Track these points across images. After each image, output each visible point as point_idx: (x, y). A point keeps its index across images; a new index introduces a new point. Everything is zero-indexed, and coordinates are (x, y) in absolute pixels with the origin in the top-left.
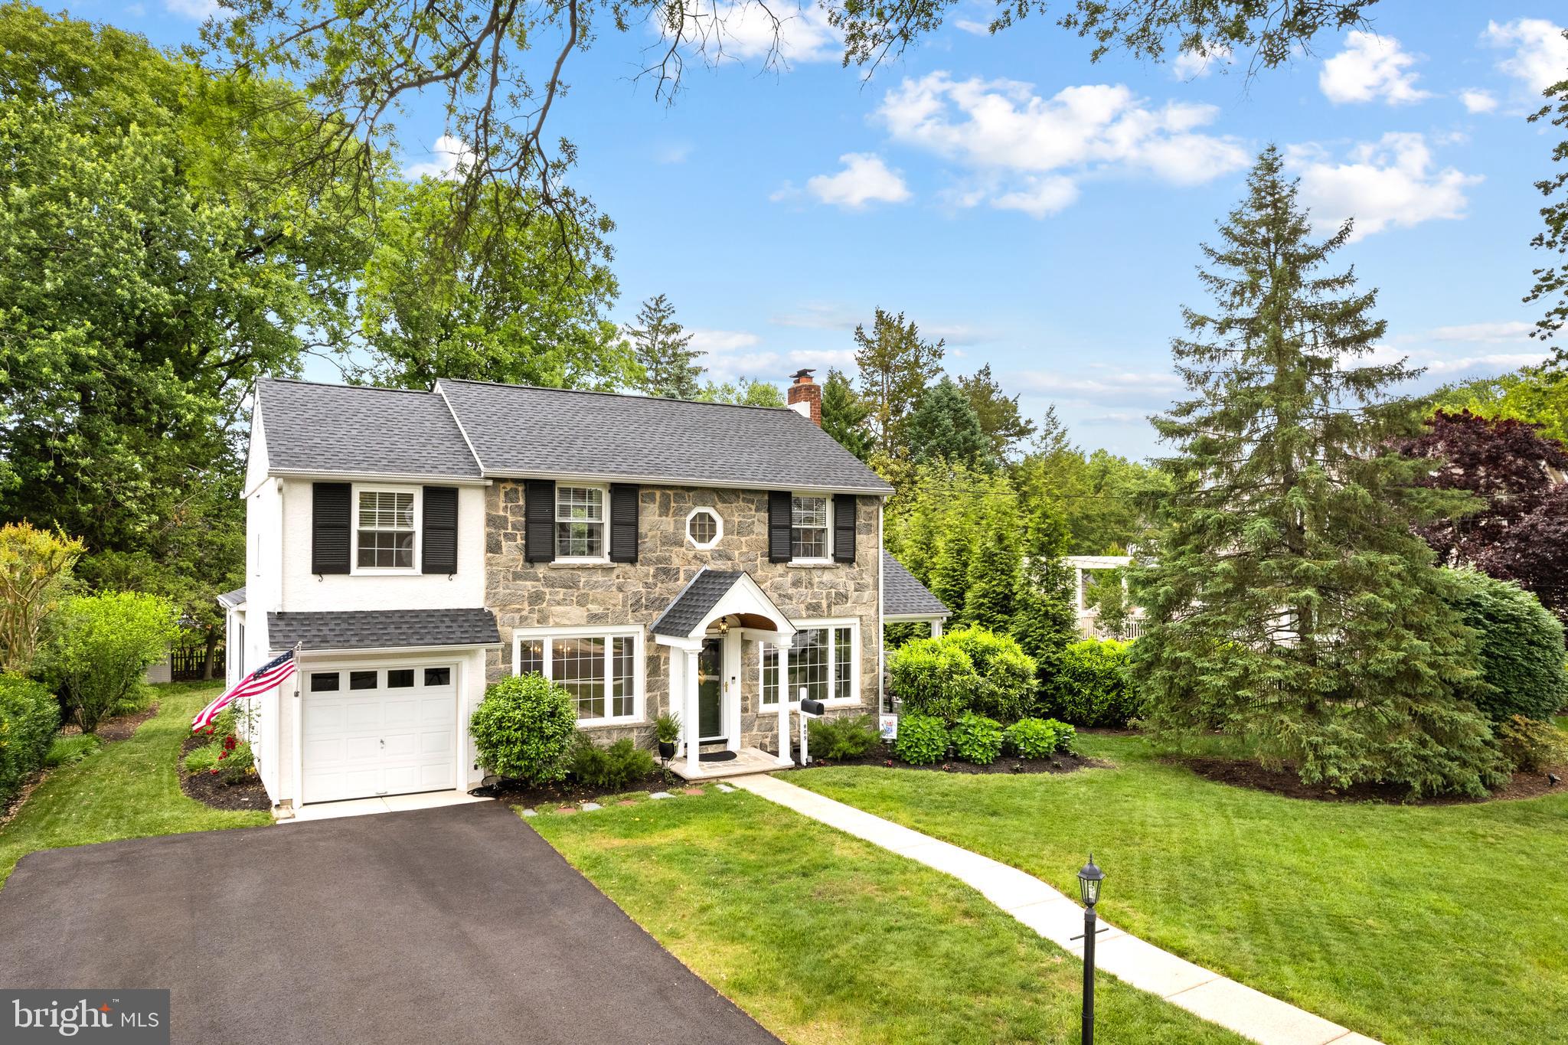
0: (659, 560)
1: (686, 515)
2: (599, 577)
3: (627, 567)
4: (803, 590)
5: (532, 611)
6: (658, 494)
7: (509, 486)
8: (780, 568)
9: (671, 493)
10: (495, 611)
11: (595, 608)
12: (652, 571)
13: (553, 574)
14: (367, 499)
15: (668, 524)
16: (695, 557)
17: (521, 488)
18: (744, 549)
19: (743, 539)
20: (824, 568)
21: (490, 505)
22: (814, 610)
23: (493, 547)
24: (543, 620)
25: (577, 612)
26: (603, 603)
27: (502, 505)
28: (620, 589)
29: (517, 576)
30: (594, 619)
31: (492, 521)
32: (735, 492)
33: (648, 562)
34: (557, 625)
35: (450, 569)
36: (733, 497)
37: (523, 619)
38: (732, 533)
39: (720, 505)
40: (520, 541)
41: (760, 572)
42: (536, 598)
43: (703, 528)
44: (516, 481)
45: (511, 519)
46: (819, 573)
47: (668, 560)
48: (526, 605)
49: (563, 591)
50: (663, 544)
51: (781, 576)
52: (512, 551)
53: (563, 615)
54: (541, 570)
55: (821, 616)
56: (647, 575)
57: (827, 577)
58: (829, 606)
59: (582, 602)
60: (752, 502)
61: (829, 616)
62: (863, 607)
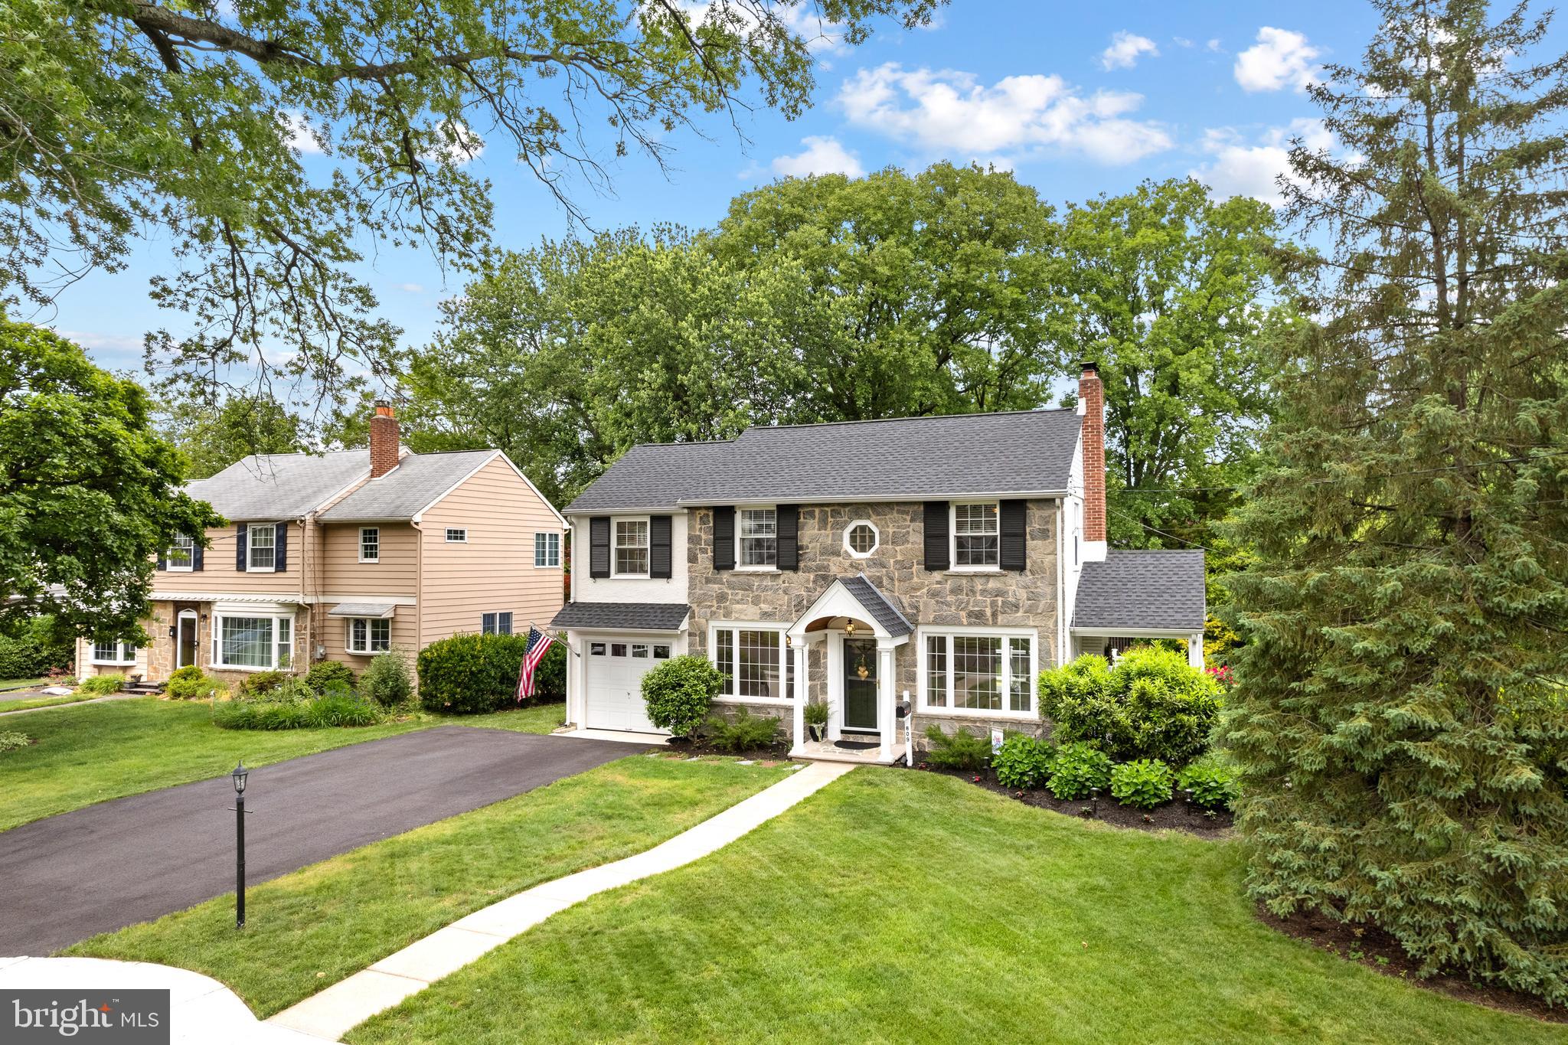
0: (819, 568)
1: (843, 528)
2: (768, 582)
3: (789, 574)
4: (963, 597)
5: (719, 608)
6: (817, 511)
7: (703, 512)
8: (937, 575)
9: (828, 509)
10: (694, 606)
11: (765, 607)
12: (812, 577)
13: (733, 579)
14: (621, 527)
15: (827, 536)
16: (851, 565)
17: (711, 514)
18: (899, 558)
19: (898, 548)
20: (988, 576)
21: (691, 527)
22: (977, 618)
23: (692, 559)
24: (727, 615)
25: (752, 610)
26: (771, 603)
27: (698, 527)
28: (785, 592)
29: (708, 581)
30: (766, 616)
31: (692, 539)
32: (889, 505)
33: (808, 570)
34: (737, 619)
35: (667, 575)
36: (887, 510)
37: (713, 614)
38: (887, 543)
39: (874, 517)
40: (710, 554)
41: (915, 579)
42: (722, 598)
43: (862, 539)
44: (707, 508)
45: (704, 537)
46: (983, 580)
47: (826, 568)
48: (715, 603)
49: (741, 592)
50: (822, 554)
51: (938, 583)
52: (705, 560)
53: (741, 612)
54: (725, 575)
55: (985, 625)
56: (808, 581)
57: (992, 584)
58: (994, 615)
59: (756, 602)
60: (907, 513)
61: (995, 624)
62: (1039, 617)
